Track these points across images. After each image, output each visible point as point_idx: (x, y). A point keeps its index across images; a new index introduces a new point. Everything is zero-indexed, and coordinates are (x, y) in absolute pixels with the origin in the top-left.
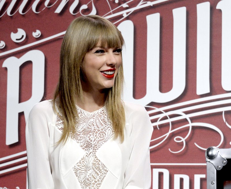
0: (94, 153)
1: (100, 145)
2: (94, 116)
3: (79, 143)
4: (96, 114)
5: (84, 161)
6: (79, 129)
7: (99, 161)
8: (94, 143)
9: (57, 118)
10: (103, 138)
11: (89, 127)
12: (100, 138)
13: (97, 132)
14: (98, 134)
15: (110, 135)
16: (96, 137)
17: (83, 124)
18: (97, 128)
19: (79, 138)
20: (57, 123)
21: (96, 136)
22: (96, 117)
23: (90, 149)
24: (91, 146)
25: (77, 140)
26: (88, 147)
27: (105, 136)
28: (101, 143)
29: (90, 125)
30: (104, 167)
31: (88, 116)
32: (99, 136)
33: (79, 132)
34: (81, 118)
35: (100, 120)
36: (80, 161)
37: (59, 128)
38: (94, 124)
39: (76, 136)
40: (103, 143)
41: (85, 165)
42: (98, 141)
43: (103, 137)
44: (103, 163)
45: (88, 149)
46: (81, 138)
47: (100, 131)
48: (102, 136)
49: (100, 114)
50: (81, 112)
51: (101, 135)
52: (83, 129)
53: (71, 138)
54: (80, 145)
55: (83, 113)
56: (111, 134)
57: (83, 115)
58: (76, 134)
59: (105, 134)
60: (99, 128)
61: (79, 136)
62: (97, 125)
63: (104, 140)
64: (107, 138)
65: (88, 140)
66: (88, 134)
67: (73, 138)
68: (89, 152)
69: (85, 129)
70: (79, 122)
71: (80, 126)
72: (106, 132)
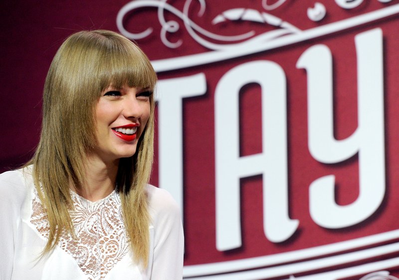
1: (110, 265)
2: (99, 210)
3: (78, 259)
4: (101, 204)
9: (34, 209)
10: (114, 253)
11: (94, 230)
12: (108, 252)
13: (102, 241)
14: (104, 246)
15: (125, 249)
16: (101, 250)
17: (80, 222)
18: (103, 235)
19: (76, 250)
20: (35, 218)
21: (100, 248)
25: (73, 253)
26: (94, 268)
27: (117, 249)
28: (111, 262)
29: (95, 228)
31: (89, 208)
32: (108, 248)
34: (78, 211)
35: (107, 219)
37: (38, 228)
39: (71, 246)
40: (116, 261)
42: (105, 257)
43: (114, 252)
45: (93, 272)
46: (80, 250)
47: (109, 240)
48: (112, 249)
49: (106, 206)
50: (76, 200)
51: (110, 247)
52: (81, 233)
53: (64, 249)
54: (79, 263)
55: (79, 202)
56: (126, 247)
57: (81, 206)
58: (71, 242)
59: (118, 246)
60: (106, 235)
61: (77, 246)
62: (103, 228)
63: (117, 256)
64: (121, 254)
65: (95, 255)
66: (93, 244)
67: (65, 249)
68: (95, 278)
69: (85, 233)
70: (75, 218)
71: (76, 226)
72: (119, 240)
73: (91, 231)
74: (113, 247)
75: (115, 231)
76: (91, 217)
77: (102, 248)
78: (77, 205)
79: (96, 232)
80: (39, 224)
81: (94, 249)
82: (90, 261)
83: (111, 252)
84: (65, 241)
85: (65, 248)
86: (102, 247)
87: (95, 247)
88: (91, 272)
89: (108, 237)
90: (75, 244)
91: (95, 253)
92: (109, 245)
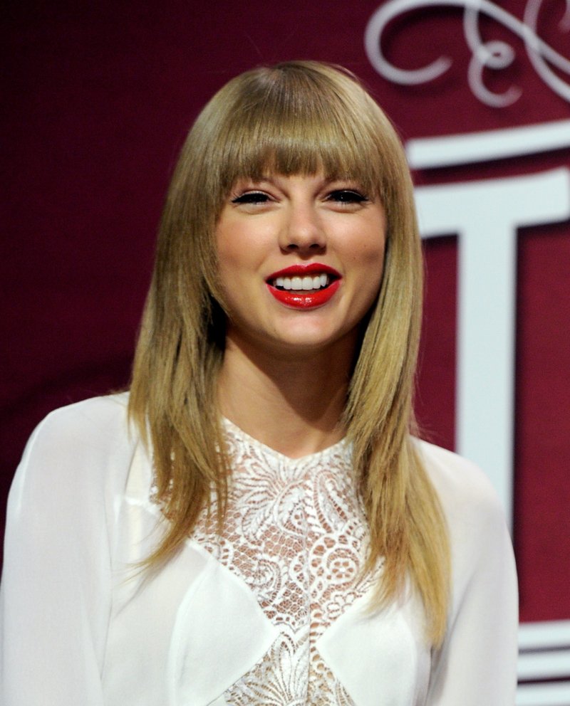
1: (336, 607)
2: (307, 477)
3: (257, 589)
4: (312, 465)
5: (273, 668)
6: (252, 528)
7: (330, 674)
10: (348, 580)
11: (295, 522)
12: (334, 576)
13: (320, 548)
14: (324, 560)
16: (316, 569)
17: (263, 504)
18: (323, 531)
19: (255, 568)
21: (315, 565)
22: (313, 478)
25: (248, 575)
26: (294, 609)
27: (355, 568)
28: (339, 600)
29: (297, 517)
30: (349, 700)
31: (282, 474)
32: (332, 566)
33: (252, 538)
34: (257, 477)
35: (333, 494)
36: (260, 666)
38: (308, 510)
39: (243, 558)
40: (350, 599)
41: (275, 683)
42: (325, 588)
43: (347, 576)
44: (344, 684)
45: (292, 619)
46: (262, 568)
47: (336, 547)
48: (343, 570)
49: (327, 467)
50: (253, 452)
51: (337, 564)
52: (264, 528)
53: (225, 564)
54: (260, 599)
55: (261, 457)
57: (263, 465)
58: (243, 549)
59: (357, 562)
60: (330, 532)
61: (255, 559)
62: (321, 516)
63: (354, 585)
64: (364, 581)
65: (295, 580)
66: (291, 554)
67: (229, 565)
68: (295, 632)
69: (273, 529)
70: (251, 493)
71: (253, 511)
72: (358, 551)
73: (288, 525)
75: (351, 528)
76: (288, 493)
77: (319, 566)
78: (256, 464)
79: (297, 526)
81: (292, 566)
82: (286, 594)
83: (340, 576)
84: (229, 545)
85: (229, 561)
86: (320, 562)
87: (295, 561)
88: (288, 619)
89: (335, 536)
90: (252, 553)
91: (294, 575)
92: (336, 560)
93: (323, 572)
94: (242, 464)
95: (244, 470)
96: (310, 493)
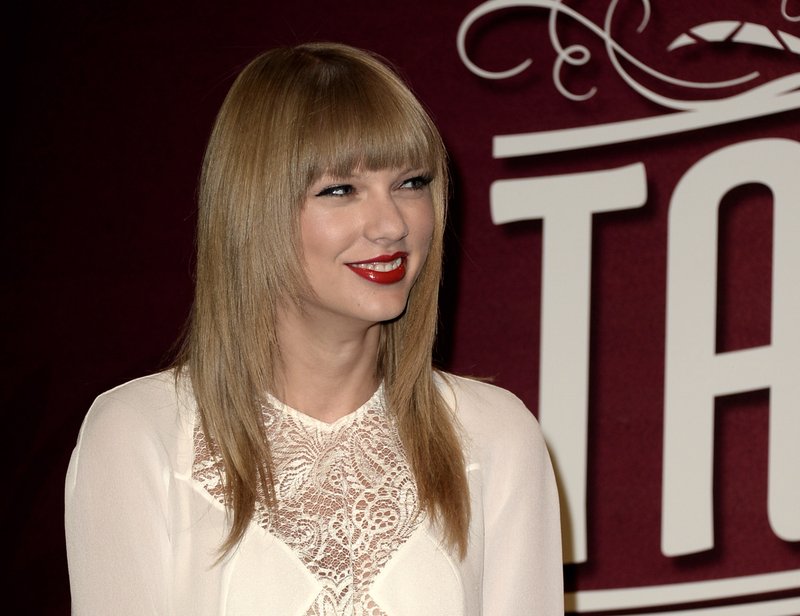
0: (359, 585)
1: (383, 554)
2: (344, 438)
3: (297, 548)
4: (347, 427)
6: (291, 492)
8: (354, 547)
9: (198, 449)
10: (391, 527)
11: (332, 483)
12: (377, 526)
13: (362, 503)
14: (367, 513)
16: (361, 522)
17: (301, 468)
18: (362, 487)
19: (295, 528)
20: (199, 467)
21: (359, 519)
22: (349, 439)
23: (345, 572)
24: (348, 560)
25: (287, 535)
26: (336, 563)
27: (397, 517)
28: (385, 547)
29: (334, 478)
31: (320, 439)
32: (375, 517)
33: (290, 502)
34: (295, 444)
35: (369, 453)
37: (209, 487)
38: (347, 469)
39: (283, 520)
40: (395, 544)
42: (370, 540)
43: (390, 524)
45: (334, 573)
46: (302, 528)
47: (376, 499)
48: (385, 519)
49: (362, 427)
51: (379, 514)
52: (303, 491)
53: (265, 527)
54: (302, 555)
55: (298, 424)
57: (301, 431)
58: (283, 512)
59: (398, 511)
60: (370, 487)
61: (295, 520)
62: (359, 474)
63: (397, 533)
64: (407, 527)
65: (335, 537)
66: (329, 513)
67: (270, 527)
68: (337, 585)
69: (312, 490)
70: (289, 460)
71: (291, 477)
72: (398, 499)
73: (326, 485)
74: (387, 513)
75: (389, 479)
77: (363, 519)
79: (335, 486)
80: (210, 478)
81: (331, 523)
82: (326, 550)
83: (383, 525)
85: (269, 524)
86: (363, 516)
87: (334, 519)
88: (330, 574)
89: (374, 490)
90: (290, 515)
91: (334, 532)
92: (378, 512)
93: (367, 524)
94: (280, 434)
95: (282, 439)
96: (348, 454)
